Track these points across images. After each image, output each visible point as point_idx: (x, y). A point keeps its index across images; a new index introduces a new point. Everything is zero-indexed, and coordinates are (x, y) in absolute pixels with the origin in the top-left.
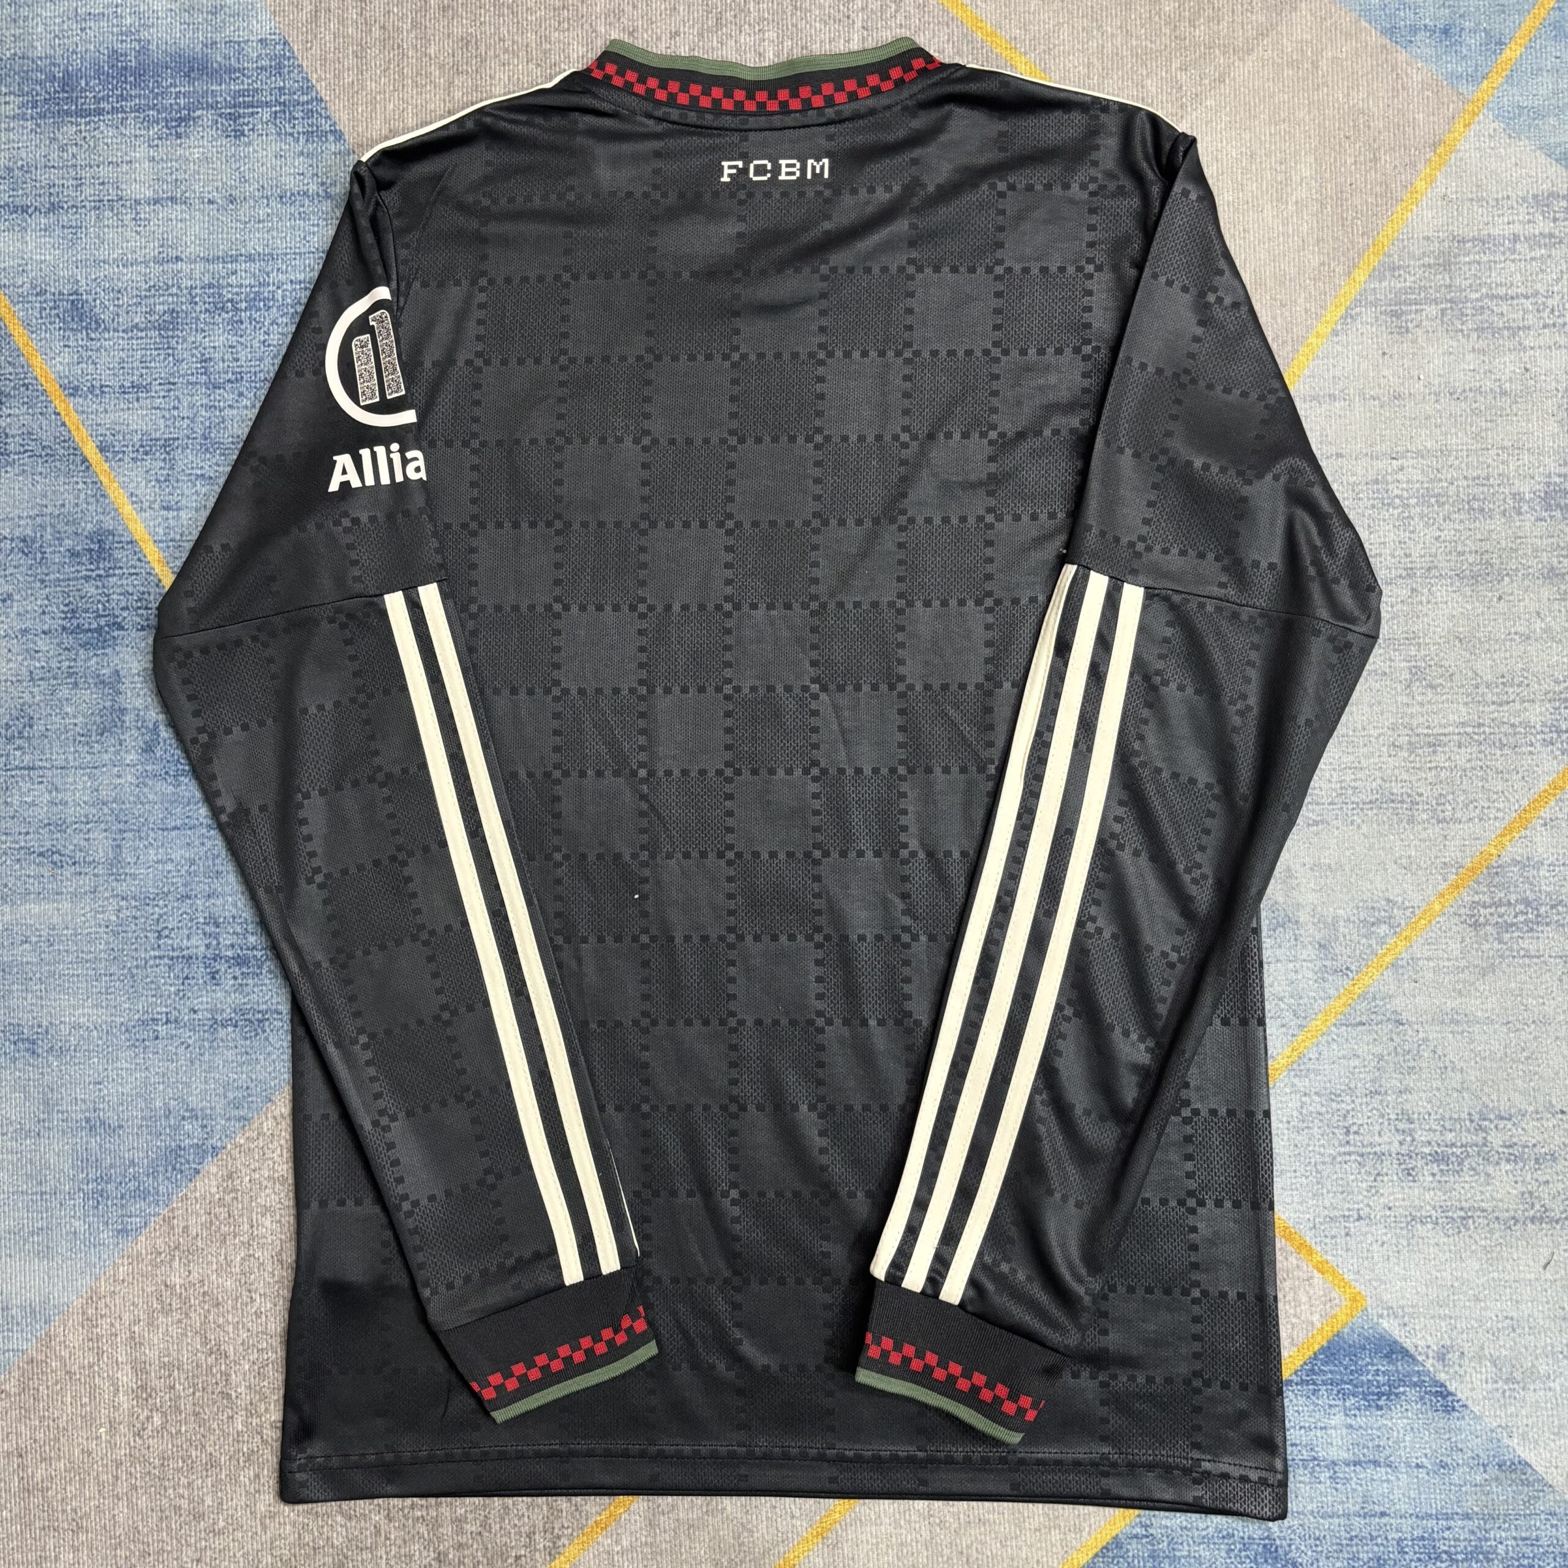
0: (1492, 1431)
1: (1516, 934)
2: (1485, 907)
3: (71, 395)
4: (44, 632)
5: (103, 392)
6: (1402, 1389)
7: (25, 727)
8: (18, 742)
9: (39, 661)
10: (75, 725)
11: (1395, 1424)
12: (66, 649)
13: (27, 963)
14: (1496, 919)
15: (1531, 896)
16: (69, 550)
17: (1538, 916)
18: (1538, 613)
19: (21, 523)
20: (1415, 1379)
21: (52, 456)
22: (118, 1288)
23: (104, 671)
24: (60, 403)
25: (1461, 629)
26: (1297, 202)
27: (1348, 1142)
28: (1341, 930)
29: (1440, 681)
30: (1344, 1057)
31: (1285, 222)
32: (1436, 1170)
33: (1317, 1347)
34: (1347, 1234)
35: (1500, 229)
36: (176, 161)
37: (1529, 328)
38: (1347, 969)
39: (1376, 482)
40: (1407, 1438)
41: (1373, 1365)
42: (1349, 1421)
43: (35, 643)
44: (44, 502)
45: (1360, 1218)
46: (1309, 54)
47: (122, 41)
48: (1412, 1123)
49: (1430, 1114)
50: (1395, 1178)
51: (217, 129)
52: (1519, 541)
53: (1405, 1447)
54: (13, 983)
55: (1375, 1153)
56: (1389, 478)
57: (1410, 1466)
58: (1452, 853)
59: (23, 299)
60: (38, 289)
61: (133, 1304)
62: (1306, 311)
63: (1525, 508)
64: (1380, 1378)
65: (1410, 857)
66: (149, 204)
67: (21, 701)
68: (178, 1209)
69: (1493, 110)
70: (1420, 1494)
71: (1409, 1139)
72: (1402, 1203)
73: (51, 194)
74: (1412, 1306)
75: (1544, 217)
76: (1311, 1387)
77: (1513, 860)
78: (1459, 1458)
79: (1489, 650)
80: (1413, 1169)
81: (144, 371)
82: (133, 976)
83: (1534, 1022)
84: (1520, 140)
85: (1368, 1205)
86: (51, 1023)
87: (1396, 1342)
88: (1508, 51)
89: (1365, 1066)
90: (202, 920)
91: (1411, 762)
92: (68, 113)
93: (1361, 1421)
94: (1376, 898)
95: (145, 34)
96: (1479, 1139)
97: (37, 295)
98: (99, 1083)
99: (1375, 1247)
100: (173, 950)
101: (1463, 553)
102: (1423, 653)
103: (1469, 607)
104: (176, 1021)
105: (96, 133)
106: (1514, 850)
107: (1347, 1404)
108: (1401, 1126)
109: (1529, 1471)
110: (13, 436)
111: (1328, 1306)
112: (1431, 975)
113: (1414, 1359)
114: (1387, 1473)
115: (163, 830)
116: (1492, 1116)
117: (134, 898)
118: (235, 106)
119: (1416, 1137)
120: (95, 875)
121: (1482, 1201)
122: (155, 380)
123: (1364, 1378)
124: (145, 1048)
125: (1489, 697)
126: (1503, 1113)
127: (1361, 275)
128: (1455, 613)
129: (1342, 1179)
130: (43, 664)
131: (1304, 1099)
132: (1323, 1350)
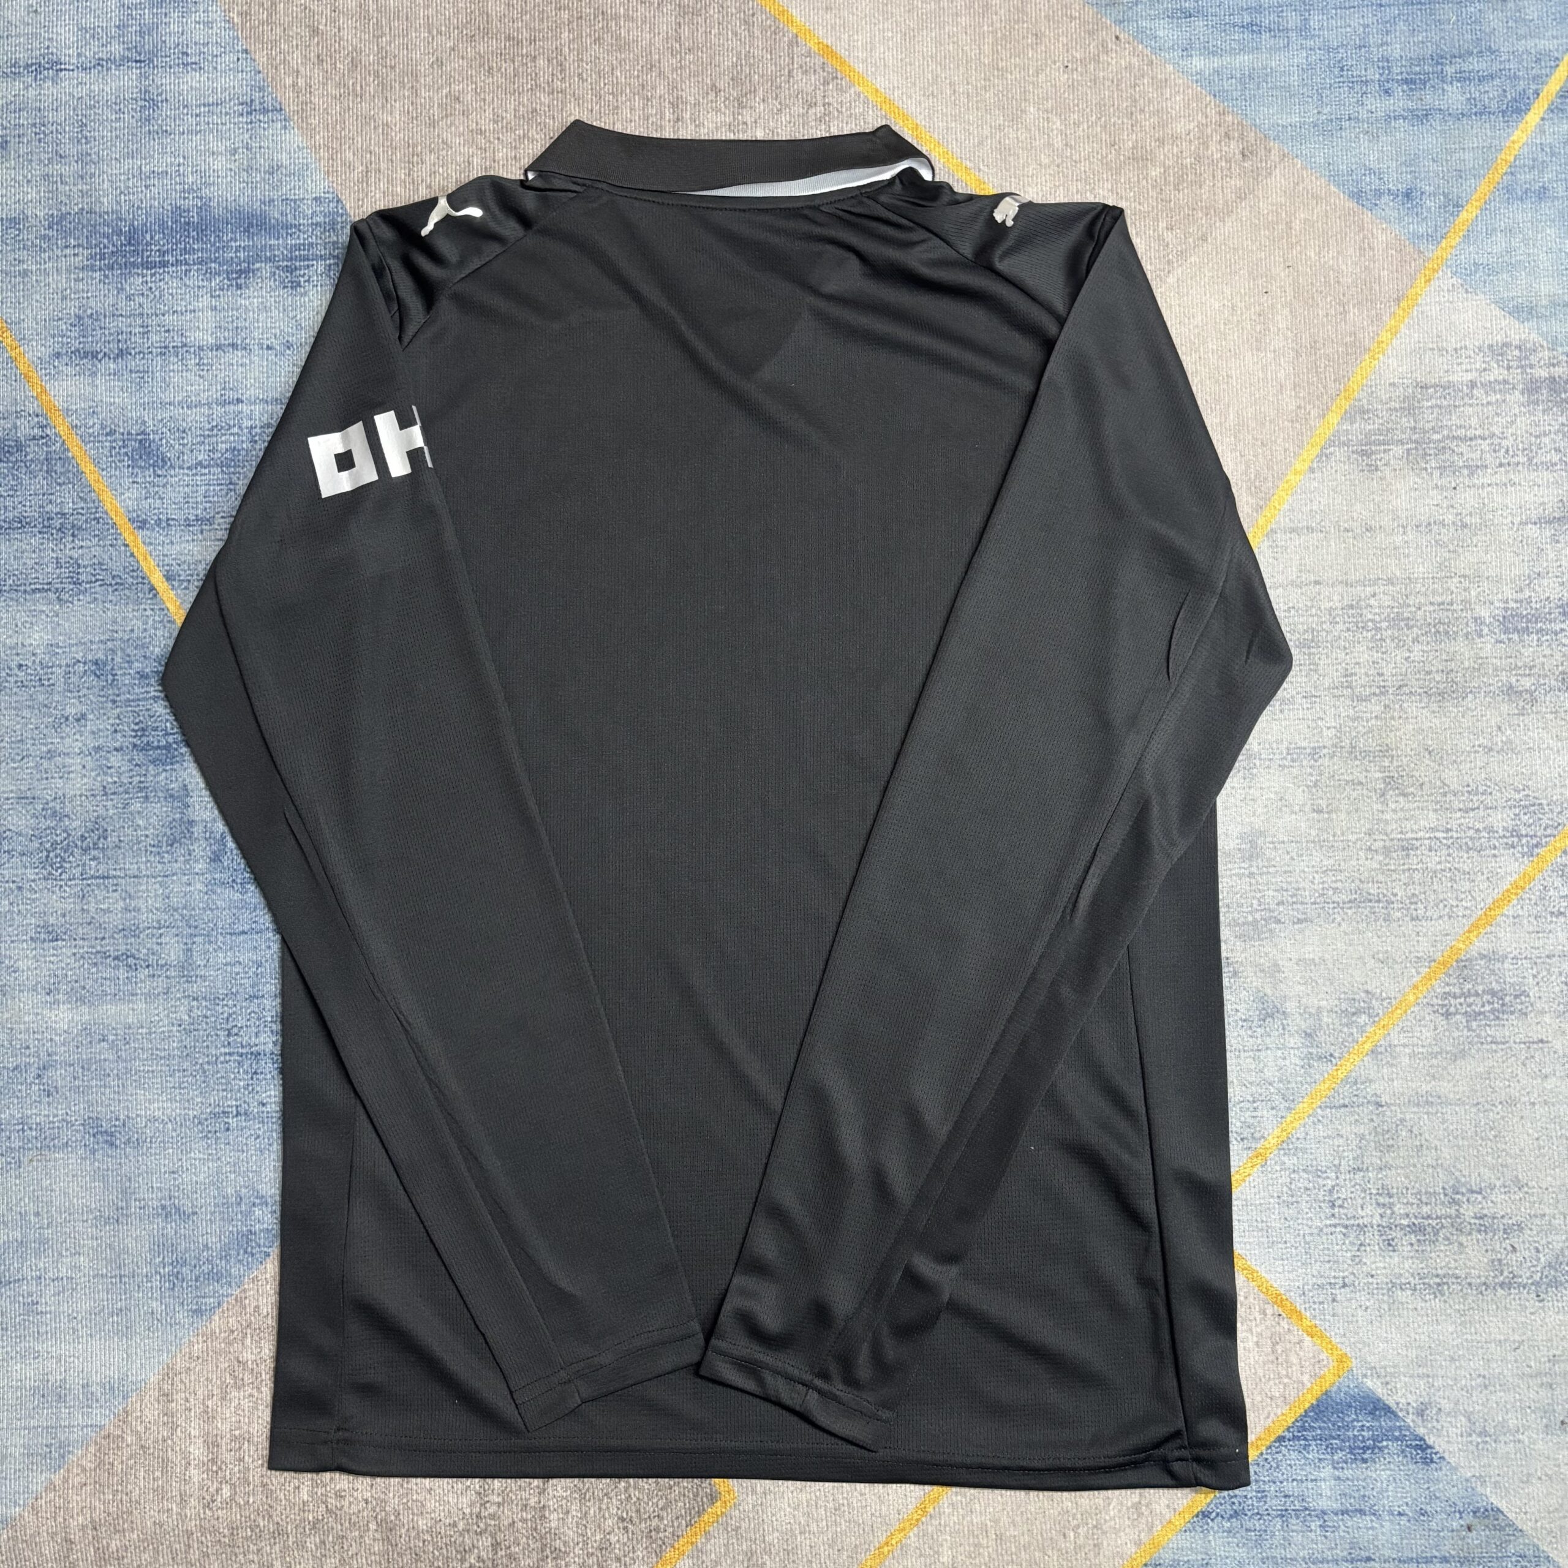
0: (1467, 1480)
1: (1483, 1022)
2: (1455, 997)
3: (139, 528)
4: (116, 750)
5: (168, 525)
6: (1385, 1443)
7: (99, 839)
8: (93, 852)
9: (112, 776)
10: (147, 836)
11: (1379, 1475)
12: (137, 765)
13: (105, 1060)
14: (1464, 1009)
15: (1496, 987)
16: (138, 673)
17: (1503, 1005)
18: (1499, 728)
19: (93, 647)
20: (1397, 1434)
21: (122, 584)
22: (193, 1364)
23: (172, 786)
24: (128, 534)
25: (1430, 742)
26: (1275, 351)
27: (1333, 1215)
28: (1325, 1019)
29: (1412, 790)
30: (1329, 1137)
31: (1264, 369)
32: (1414, 1240)
33: (1307, 1405)
34: (1334, 1300)
35: (1461, 377)
36: (237, 310)
37: (1486, 467)
38: (1331, 1055)
39: (1351, 607)
40: (1390, 1488)
41: (1358, 1421)
42: (1337, 1473)
43: (108, 759)
44: (115, 628)
45: (1344, 1285)
46: (1284, 215)
47: (185, 198)
48: (1390, 1197)
49: (1407, 1189)
50: (1377, 1248)
51: (275, 280)
52: (1480, 661)
53: (1388, 1497)
54: (92, 1079)
55: (1358, 1225)
56: (1363, 603)
57: (1393, 1515)
58: (1424, 947)
59: (94, 439)
60: (108, 430)
61: (207, 1379)
62: (1285, 451)
63: (1486, 630)
64: (1365, 1433)
65: (1387, 952)
66: (212, 350)
67: (95, 814)
68: (250, 1290)
69: (1451, 266)
70: (1402, 1539)
71: (1389, 1212)
72: (1384, 1271)
73: (119, 341)
74: (1394, 1367)
75: (1499, 366)
76: (1302, 1442)
77: (1480, 954)
78: (1437, 1506)
79: (1455, 761)
80: (1393, 1240)
81: (208, 505)
82: (205, 1072)
83: (1501, 1103)
84: (1476, 294)
85: (1353, 1274)
86: (128, 1117)
87: (1379, 1400)
88: (1465, 213)
89: (1348, 1145)
90: (269, 1019)
91: (1386, 865)
92: (134, 265)
93: (1348, 1473)
94: (1356, 990)
95: (205, 192)
96: (1453, 1212)
97: (107, 434)
98: (173, 1172)
99: (1360, 1312)
100: (242, 1047)
101: (1429, 673)
102: (1395, 764)
103: (1437, 721)
104: (246, 1114)
105: (161, 284)
106: (1479, 945)
107: (1335, 1458)
108: (1381, 1200)
109: (1501, 1517)
110: (85, 567)
111: (1317, 1366)
112: (1407, 1061)
113: (1396, 1415)
114: (1372, 1521)
115: (231, 934)
116: (1464, 1190)
117: (204, 998)
118: (291, 259)
119: (1395, 1209)
120: (167, 977)
121: (1456, 1268)
122: (218, 513)
123: (1350, 1433)
124: (217, 1139)
125: (1456, 805)
126: (1474, 1188)
127: (1334, 418)
128: (1424, 727)
129: (1328, 1249)
130: (116, 779)
131: (1292, 1176)
132: (1313, 1408)
